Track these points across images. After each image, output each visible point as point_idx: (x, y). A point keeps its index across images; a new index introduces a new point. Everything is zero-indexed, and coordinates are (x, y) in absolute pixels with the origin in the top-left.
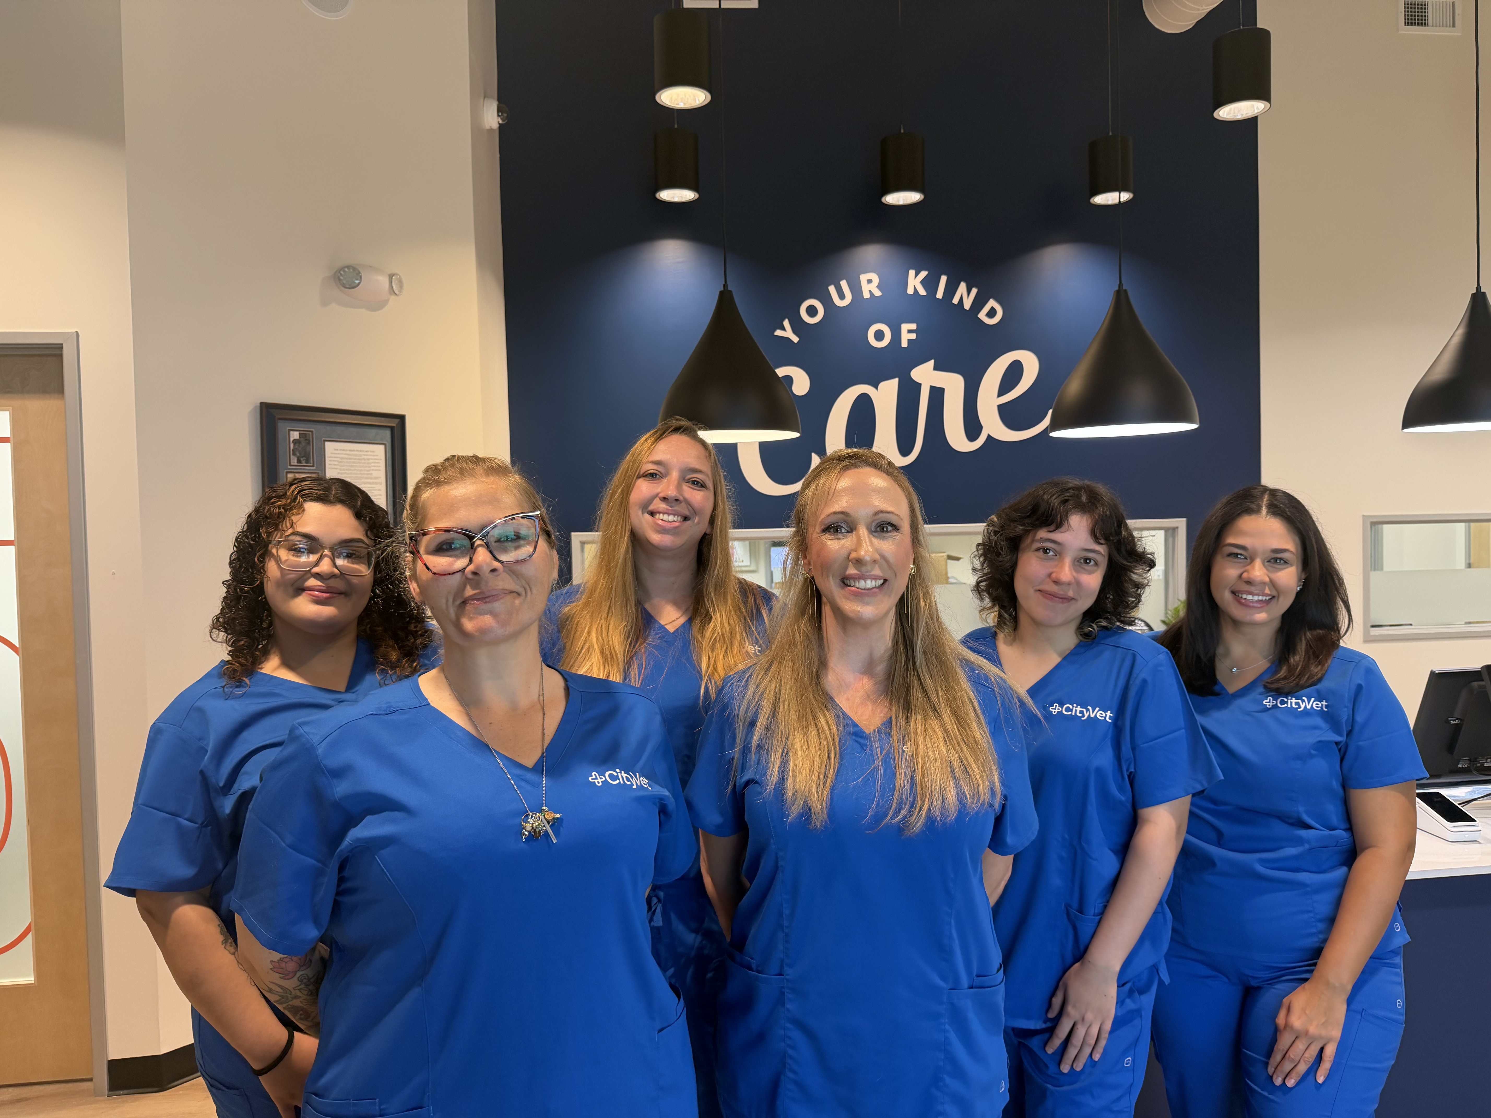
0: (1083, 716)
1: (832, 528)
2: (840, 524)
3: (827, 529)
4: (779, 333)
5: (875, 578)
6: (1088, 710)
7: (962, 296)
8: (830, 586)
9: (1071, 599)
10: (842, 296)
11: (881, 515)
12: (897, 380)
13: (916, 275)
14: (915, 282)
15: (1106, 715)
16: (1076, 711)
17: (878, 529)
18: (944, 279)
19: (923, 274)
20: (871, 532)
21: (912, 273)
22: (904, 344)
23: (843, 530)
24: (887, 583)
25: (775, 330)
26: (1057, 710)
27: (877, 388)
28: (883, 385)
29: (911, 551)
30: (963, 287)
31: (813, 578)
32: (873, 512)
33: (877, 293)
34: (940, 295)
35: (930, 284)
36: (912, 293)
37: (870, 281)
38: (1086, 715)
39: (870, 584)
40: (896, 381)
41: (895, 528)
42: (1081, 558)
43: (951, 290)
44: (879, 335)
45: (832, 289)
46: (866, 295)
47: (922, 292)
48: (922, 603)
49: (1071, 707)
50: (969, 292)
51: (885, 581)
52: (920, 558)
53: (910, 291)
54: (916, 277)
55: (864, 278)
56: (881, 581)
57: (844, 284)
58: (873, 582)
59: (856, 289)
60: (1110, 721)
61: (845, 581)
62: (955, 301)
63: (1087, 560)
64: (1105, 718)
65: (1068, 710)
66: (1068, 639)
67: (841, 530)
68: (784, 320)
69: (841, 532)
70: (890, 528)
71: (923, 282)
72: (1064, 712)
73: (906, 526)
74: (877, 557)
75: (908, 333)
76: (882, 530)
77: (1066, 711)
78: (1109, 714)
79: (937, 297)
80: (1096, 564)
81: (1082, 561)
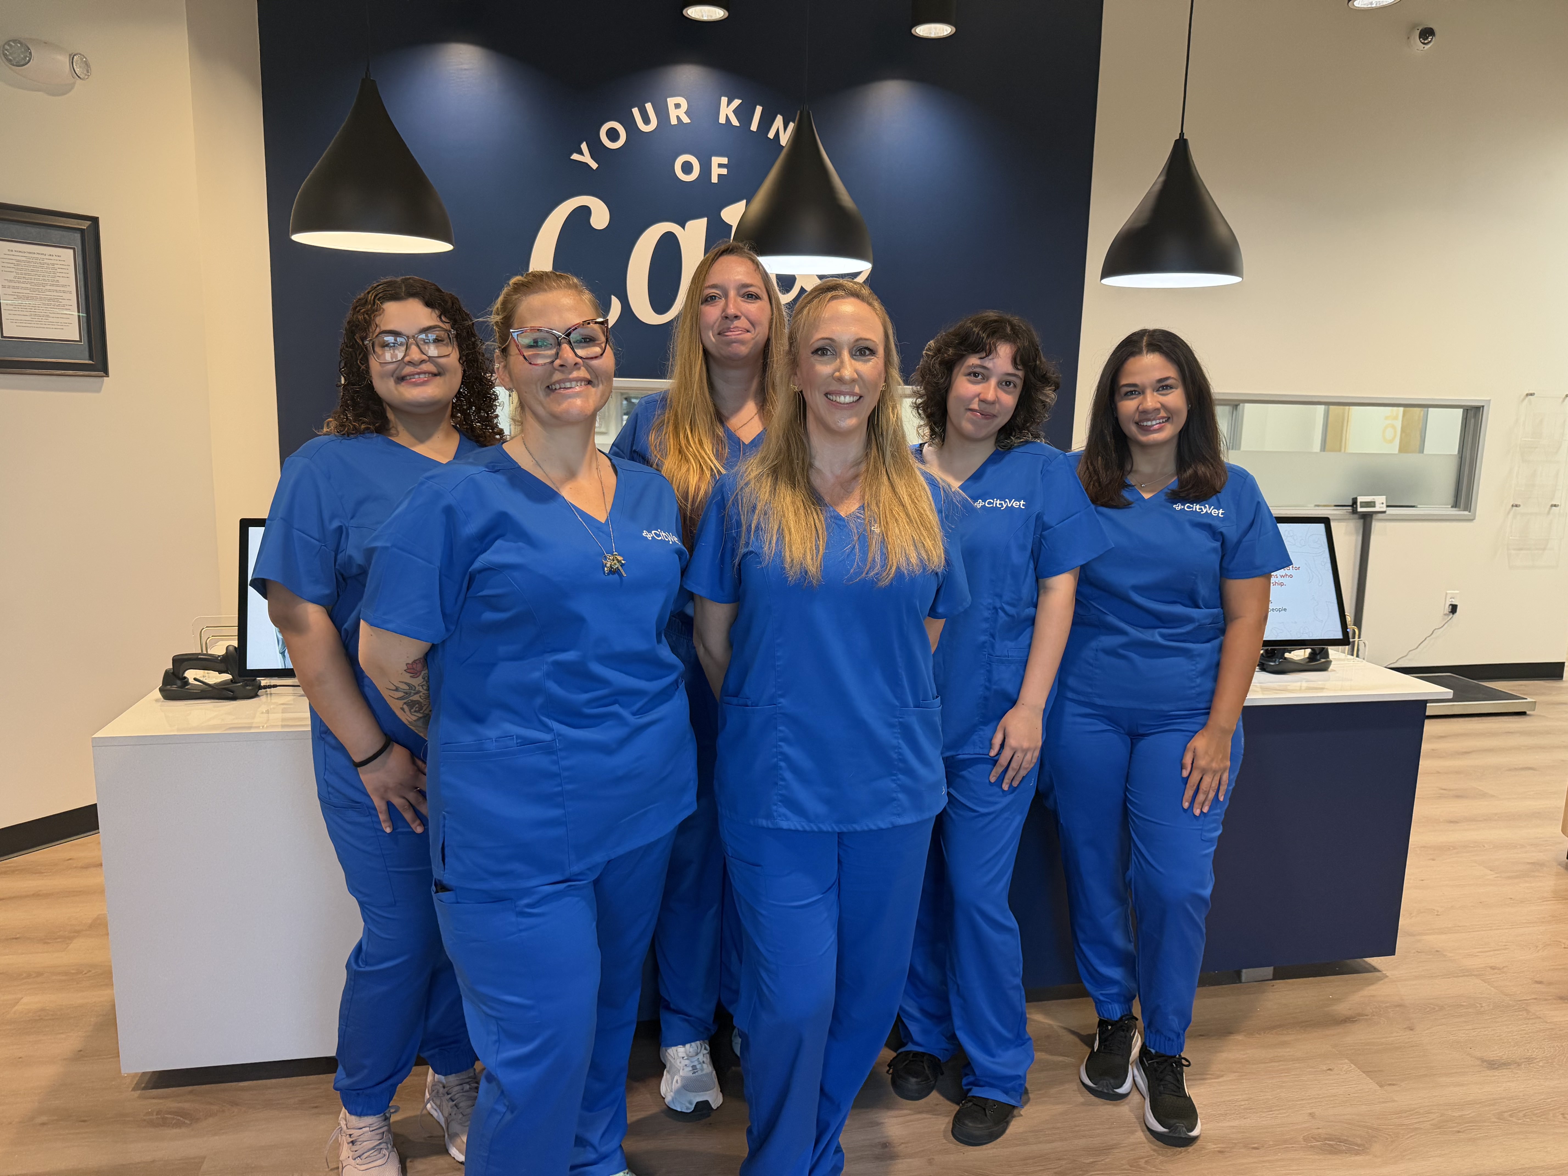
0: (1002, 507)
1: (821, 351)
2: (827, 347)
3: (816, 352)
4: (575, 157)
5: (852, 394)
6: (1005, 502)
7: (778, 129)
8: (816, 400)
9: (994, 416)
10: (647, 121)
11: (860, 342)
12: (706, 219)
13: (729, 103)
14: (727, 110)
15: (1020, 504)
16: (996, 503)
17: (858, 353)
18: (759, 109)
19: (737, 102)
20: (852, 355)
21: (724, 100)
22: (714, 179)
23: (829, 353)
24: (862, 398)
25: (571, 154)
26: (981, 505)
27: (684, 228)
28: (690, 224)
29: (883, 372)
30: (779, 121)
31: (801, 392)
32: (855, 339)
33: (686, 120)
34: (754, 127)
35: (745, 114)
36: (724, 122)
37: (678, 106)
38: (1005, 506)
39: (848, 399)
40: (704, 221)
41: (872, 352)
42: (1003, 382)
43: (766, 122)
44: (687, 168)
45: (635, 111)
46: (674, 121)
47: (735, 122)
48: (891, 415)
49: (992, 501)
50: (785, 128)
51: (861, 397)
52: (890, 379)
53: (722, 120)
54: (728, 106)
55: (671, 102)
56: (858, 397)
57: (649, 106)
58: (852, 398)
59: (662, 113)
60: (1024, 507)
61: (829, 396)
62: (771, 135)
63: (1008, 383)
64: (1020, 505)
65: (989, 503)
66: (985, 450)
67: (827, 353)
68: (582, 143)
69: (827, 355)
70: (867, 352)
71: (735, 112)
72: (987, 505)
73: (881, 351)
74: (856, 376)
75: (718, 167)
76: (861, 354)
77: (988, 504)
78: (1022, 502)
79: (751, 129)
80: (1015, 386)
81: (1004, 384)
